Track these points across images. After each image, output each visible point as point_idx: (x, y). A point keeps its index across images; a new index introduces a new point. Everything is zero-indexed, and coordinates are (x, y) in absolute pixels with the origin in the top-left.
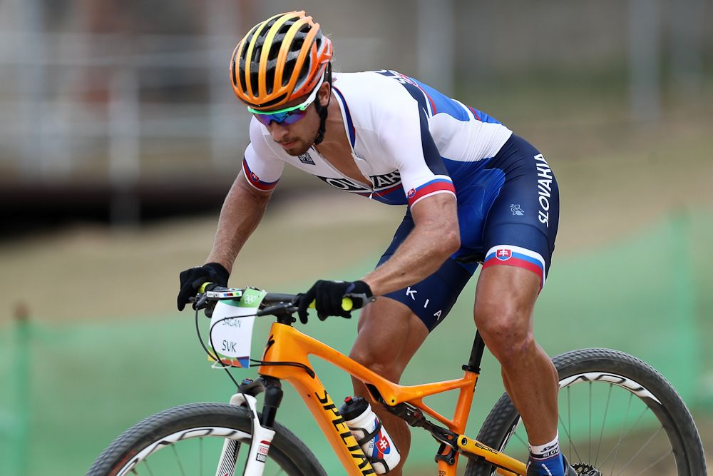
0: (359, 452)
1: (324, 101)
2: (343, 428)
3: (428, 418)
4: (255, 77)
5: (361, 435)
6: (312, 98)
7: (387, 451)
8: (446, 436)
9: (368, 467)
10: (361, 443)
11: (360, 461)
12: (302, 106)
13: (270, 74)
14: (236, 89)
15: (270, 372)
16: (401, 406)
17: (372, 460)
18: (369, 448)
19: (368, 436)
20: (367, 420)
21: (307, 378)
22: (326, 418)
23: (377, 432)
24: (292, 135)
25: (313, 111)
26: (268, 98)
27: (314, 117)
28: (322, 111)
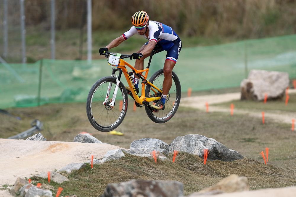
0: (131, 81)
1: (147, 26)
2: (129, 77)
3: (142, 76)
4: (137, 21)
5: (132, 79)
6: (146, 26)
7: (136, 81)
8: (144, 80)
9: (133, 84)
10: (132, 80)
11: (132, 83)
12: (144, 27)
13: (139, 21)
14: (133, 23)
15: (119, 67)
16: (138, 74)
17: (133, 83)
18: (133, 81)
19: (133, 79)
20: (133, 76)
21: (125, 68)
22: (127, 75)
23: (134, 78)
24: (142, 32)
25: (145, 28)
26: (139, 25)
27: (145, 29)
28: (147, 28)
